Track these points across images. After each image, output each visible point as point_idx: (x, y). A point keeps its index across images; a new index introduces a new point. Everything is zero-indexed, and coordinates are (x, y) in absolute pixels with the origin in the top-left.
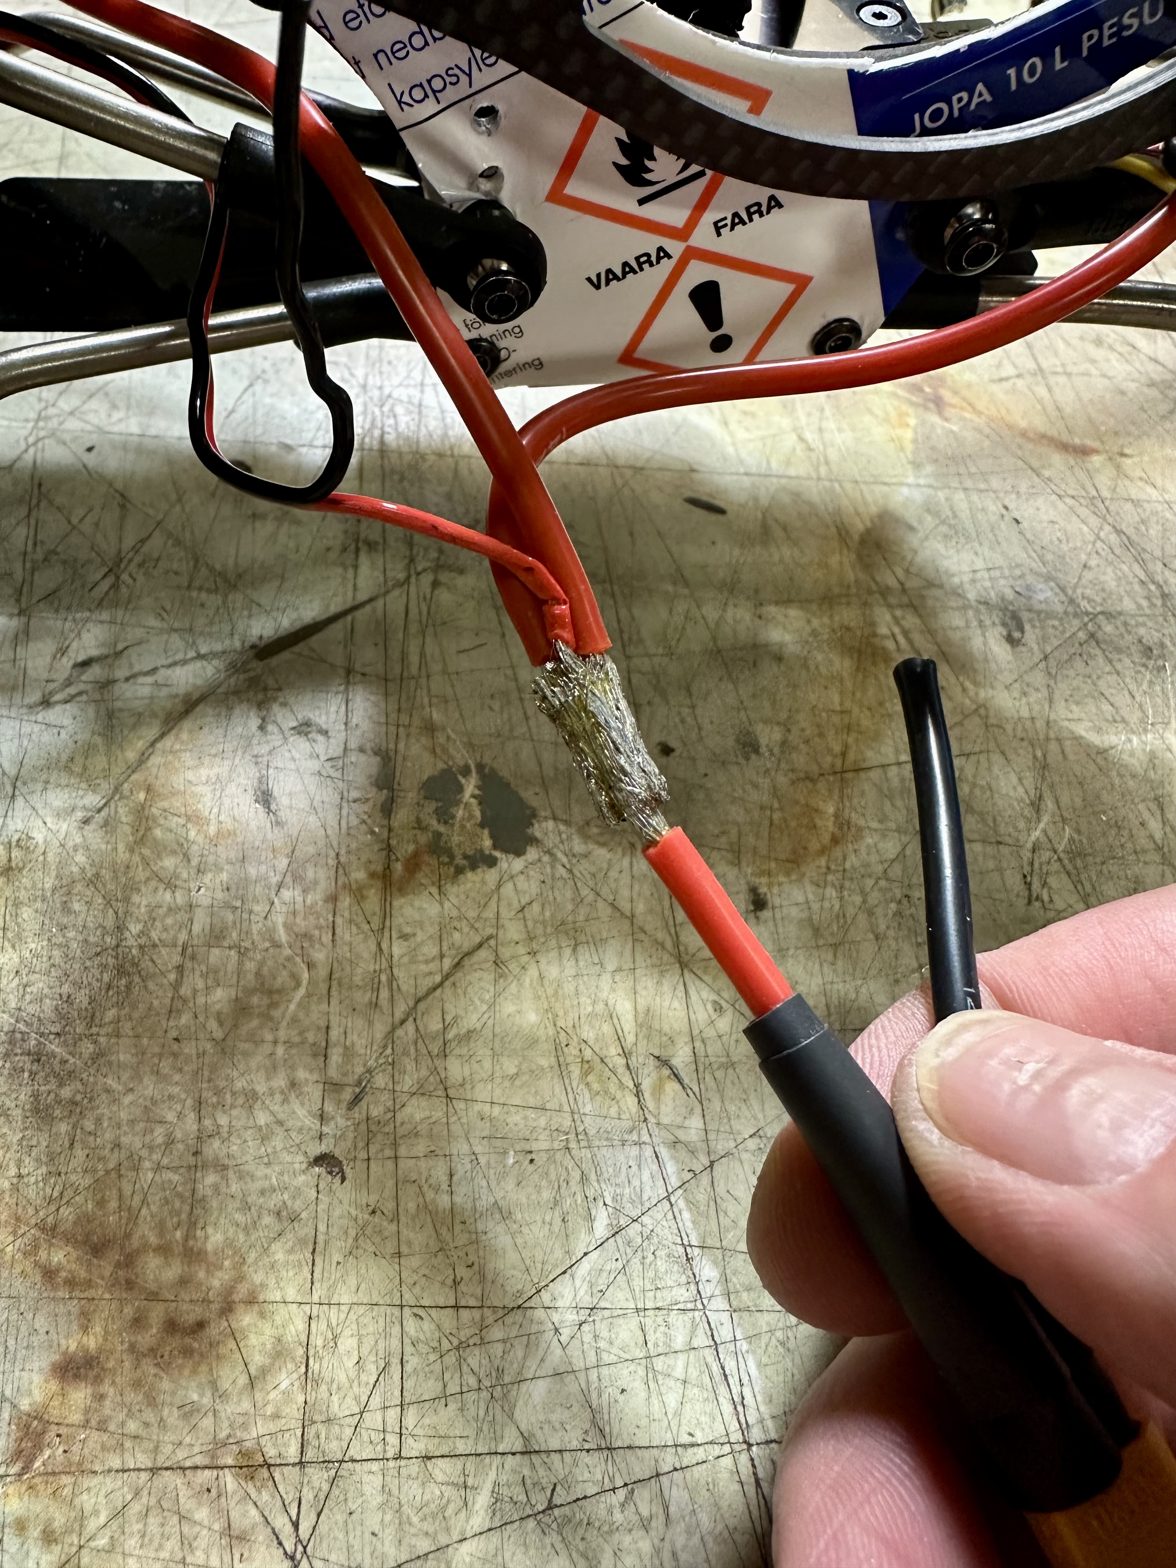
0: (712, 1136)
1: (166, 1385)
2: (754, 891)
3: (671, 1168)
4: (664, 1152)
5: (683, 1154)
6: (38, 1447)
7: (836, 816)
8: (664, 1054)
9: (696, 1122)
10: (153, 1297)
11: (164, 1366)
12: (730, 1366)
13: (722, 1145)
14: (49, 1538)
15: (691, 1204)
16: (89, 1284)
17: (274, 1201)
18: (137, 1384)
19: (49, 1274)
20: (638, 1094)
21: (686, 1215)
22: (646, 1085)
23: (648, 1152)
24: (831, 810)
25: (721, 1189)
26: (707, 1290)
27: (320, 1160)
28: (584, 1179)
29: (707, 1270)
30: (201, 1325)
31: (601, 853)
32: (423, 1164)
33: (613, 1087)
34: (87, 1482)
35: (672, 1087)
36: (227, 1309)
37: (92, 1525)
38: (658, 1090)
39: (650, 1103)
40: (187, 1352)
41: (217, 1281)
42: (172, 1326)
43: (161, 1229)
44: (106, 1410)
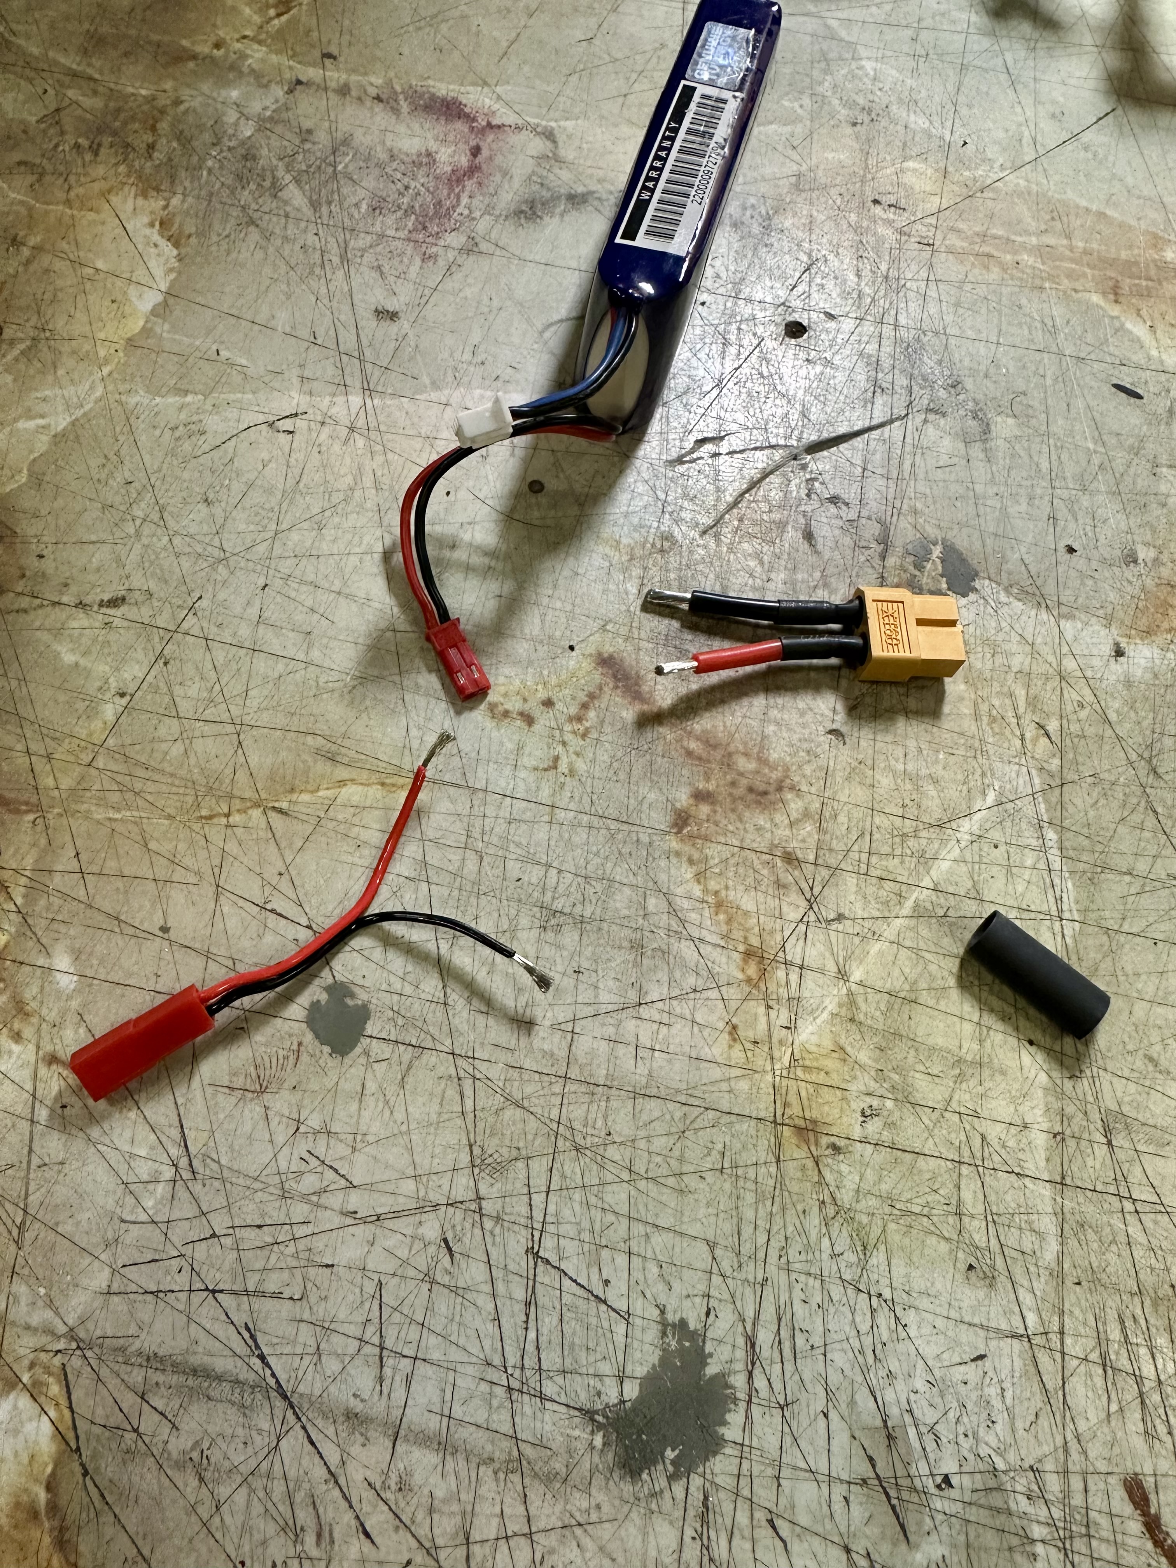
0: (1065, 771)
1: (747, 814)
2: (1117, 644)
3: (1037, 781)
4: (1034, 772)
5: (1045, 776)
6: (685, 825)
8: (1042, 723)
9: (1056, 762)
10: (741, 774)
11: (747, 806)
12: (1057, 882)
13: (1070, 776)
14: (691, 861)
15: (1046, 801)
17: (805, 745)
18: (733, 810)
19: (690, 753)
20: (1023, 739)
21: (1042, 806)
22: (1028, 735)
23: (1024, 769)
25: (1066, 798)
26: (1049, 844)
27: (831, 732)
28: (983, 774)
29: (1051, 835)
30: (765, 793)
31: (1018, 605)
32: (890, 747)
33: (1007, 732)
34: (708, 844)
35: (1044, 740)
36: (780, 789)
37: (712, 862)
38: (1035, 740)
39: (1029, 746)
40: (759, 803)
41: (775, 775)
42: (751, 790)
43: (746, 746)
44: (718, 817)
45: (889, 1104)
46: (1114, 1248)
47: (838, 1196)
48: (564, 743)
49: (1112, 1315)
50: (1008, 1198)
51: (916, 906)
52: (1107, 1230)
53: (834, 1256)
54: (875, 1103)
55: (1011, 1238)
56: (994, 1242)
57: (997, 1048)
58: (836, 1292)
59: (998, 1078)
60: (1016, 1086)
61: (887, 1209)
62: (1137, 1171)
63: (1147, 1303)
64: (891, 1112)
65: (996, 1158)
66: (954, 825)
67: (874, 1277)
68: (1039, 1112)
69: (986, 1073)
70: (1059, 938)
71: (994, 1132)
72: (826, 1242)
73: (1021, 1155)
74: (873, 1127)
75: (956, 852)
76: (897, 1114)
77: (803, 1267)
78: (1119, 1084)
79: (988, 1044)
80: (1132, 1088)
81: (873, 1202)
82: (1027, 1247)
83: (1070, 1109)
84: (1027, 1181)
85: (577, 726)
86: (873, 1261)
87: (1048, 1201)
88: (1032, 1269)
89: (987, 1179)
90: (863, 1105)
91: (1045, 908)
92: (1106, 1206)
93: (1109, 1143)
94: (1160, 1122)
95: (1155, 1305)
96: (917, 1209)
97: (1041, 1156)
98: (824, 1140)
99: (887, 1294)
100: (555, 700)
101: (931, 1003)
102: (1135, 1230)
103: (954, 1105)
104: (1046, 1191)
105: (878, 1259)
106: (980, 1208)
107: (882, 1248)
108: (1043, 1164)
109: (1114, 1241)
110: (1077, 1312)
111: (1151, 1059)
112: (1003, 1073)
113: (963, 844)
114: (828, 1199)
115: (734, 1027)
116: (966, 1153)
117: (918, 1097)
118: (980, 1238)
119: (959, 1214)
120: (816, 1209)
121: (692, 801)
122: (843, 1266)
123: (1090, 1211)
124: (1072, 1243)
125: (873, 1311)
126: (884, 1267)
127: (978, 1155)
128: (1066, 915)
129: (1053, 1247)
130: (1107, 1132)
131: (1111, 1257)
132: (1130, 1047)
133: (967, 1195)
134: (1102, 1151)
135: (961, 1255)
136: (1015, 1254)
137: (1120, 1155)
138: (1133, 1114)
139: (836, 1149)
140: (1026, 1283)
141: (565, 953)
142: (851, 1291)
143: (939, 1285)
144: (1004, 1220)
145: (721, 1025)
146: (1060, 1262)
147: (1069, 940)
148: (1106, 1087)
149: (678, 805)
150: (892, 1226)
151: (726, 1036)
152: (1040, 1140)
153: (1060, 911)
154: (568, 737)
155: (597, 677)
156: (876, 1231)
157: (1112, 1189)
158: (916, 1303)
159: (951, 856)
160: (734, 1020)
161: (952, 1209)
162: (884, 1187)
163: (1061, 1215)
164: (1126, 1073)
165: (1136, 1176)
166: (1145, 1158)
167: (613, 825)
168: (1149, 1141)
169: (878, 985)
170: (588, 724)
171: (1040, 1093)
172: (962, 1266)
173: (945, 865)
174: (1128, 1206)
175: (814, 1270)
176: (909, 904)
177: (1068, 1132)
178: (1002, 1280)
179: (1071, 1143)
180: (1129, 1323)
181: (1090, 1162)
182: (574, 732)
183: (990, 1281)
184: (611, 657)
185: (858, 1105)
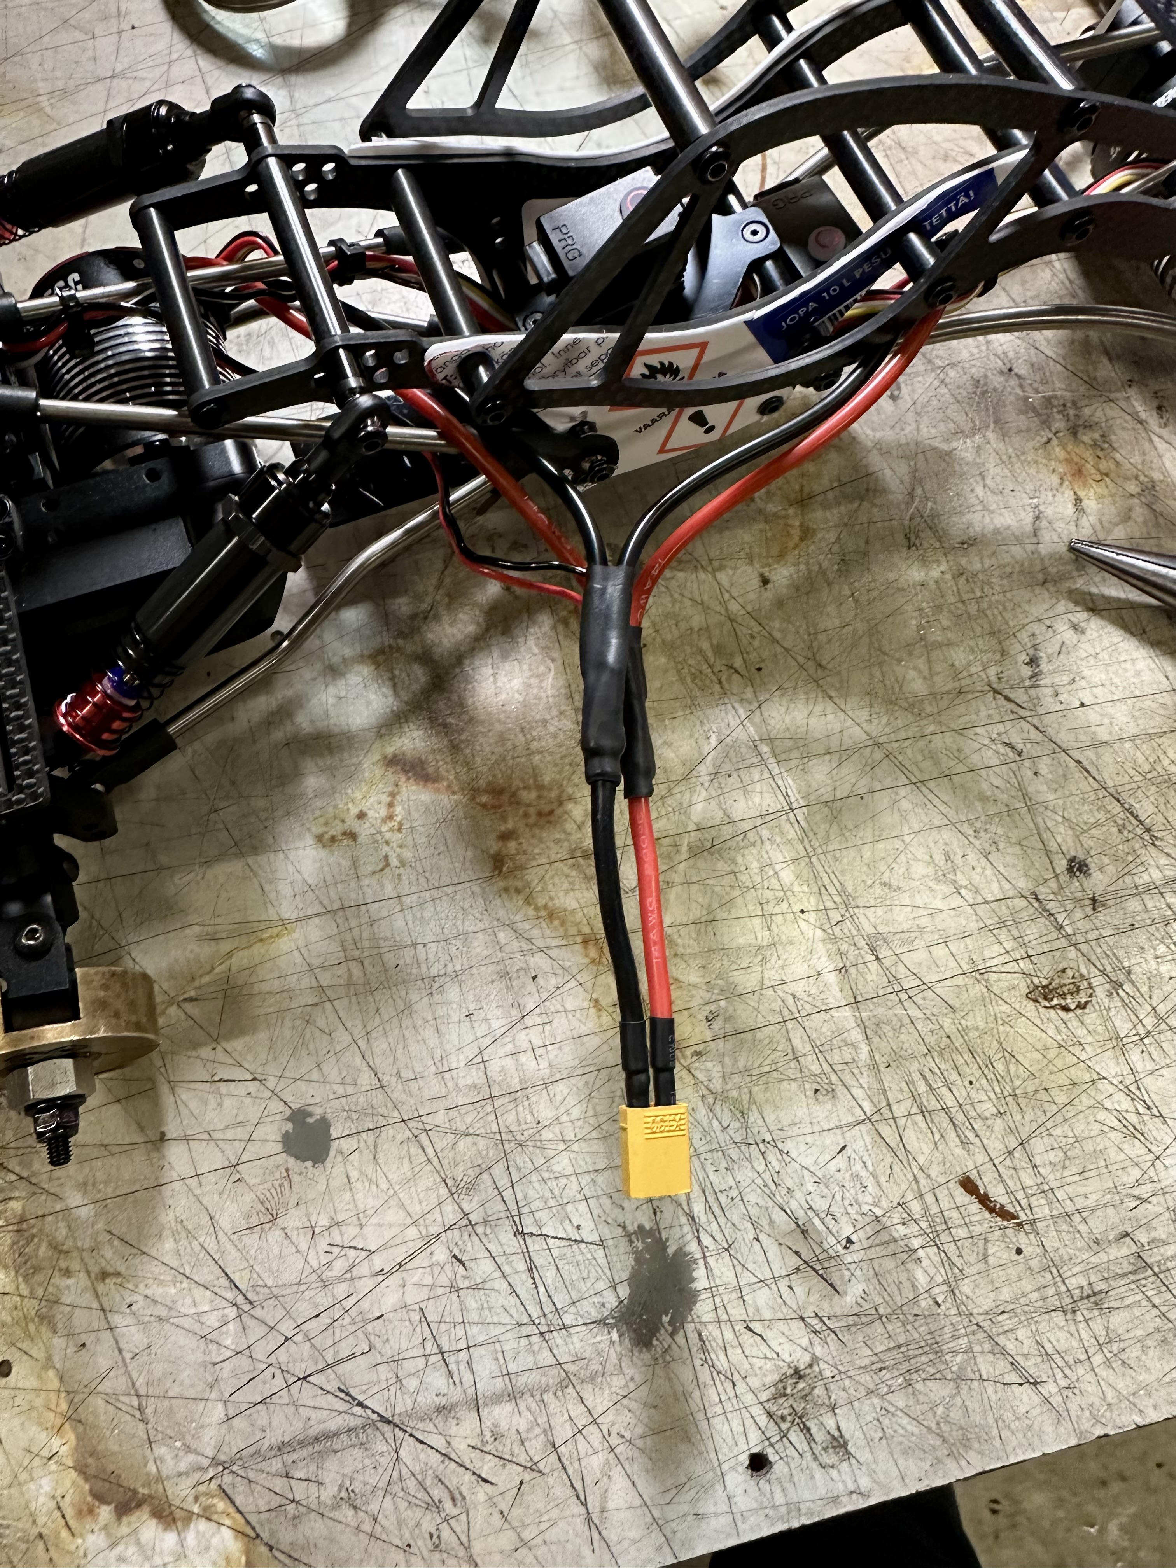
1: (545, 834)
2: (762, 575)
3: (741, 711)
4: (737, 705)
5: (746, 705)
6: (503, 865)
7: (801, 525)
8: (730, 663)
9: (750, 690)
10: (529, 805)
11: (542, 828)
12: (780, 783)
14: (517, 891)
15: (753, 724)
16: (500, 807)
17: (567, 761)
18: (533, 836)
19: (484, 806)
20: (720, 683)
21: (752, 729)
22: (723, 679)
23: (729, 706)
24: (797, 523)
25: (766, 715)
26: (765, 757)
28: (702, 724)
29: (765, 749)
30: (551, 812)
31: (681, 575)
33: (708, 682)
34: (525, 872)
35: (736, 677)
36: (561, 804)
37: (533, 885)
38: (729, 680)
39: (727, 686)
40: (549, 822)
41: (553, 794)
42: (540, 814)
43: (522, 780)
44: (525, 846)
45: (723, 1003)
46: (903, 1030)
47: (711, 1086)
48: (387, 843)
49: (916, 1076)
50: (824, 1030)
51: (690, 848)
52: (895, 1020)
53: (725, 1129)
54: (713, 1007)
55: (836, 1058)
56: (825, 1066)
57: (783, 928)
58: (734, 1153)
59: (789, 948)
60: (803, 948)
61: (748, 1079)
62: (901, 969)
63: (935, 1055)
64: (726, 1010)
65: (807, 1007)
66: (695, 773)
67: (755, 1130)
68: (824, 959)
69: (780, 948)
70: (796, 825)
71: (799, 988)
72: (715, 1123)
73: (823, 996)
74: (718, 1025)
75: (704, 794)
76: (731, 1009)
77: (707, 1148)
78: (870, 913)
79: (774, 927)
80: (880, 912)
81: (737, 1079)
82: (848, 1058)
83: (844, 947)
84: (832, 1012)
85: (390, 824)
86: (751, 1120)
87: (852, 1020)
88: (856, 1071)
89: (806, 1025)
90: (706, 1013)
91: (779, 807)
92: (890, 1004)
93: (877, 958)
94: (905, 927)
95: (941, 1054)
96: (767, 1069)
97: (835, 990)
98: (689, 1052)
99: (768, 1138)
100: (365, 810)
101: (725, 915)
102: (914, 1012)
103: (767, 983)
104: (847, 1012)
105: (754, 1117)
106: (808, 1047)
107: (754, 1107)
108: (839, 994)
109: (902, 1026)
110: (894, 1086)
111: (885, 884)
112: (791, 943)
113: (706, 785)
114: (706, 1092)
115: (597, 1001)
116: (786, 1013)
117: (740, 990)
118: (815, 1068)
119: (796, 1058)
120: (700, 1103)
121: (500, 844)
122: (732, 1133)
123: (880, 1011)
124: (876, 1040)
125: (763, 1154)
126: (760, 1122)
127: (795, 1010)
128: (795, 806)
129: (864, 1048)
130: (873, 950)
131: (903, 1037)
132: (869, 883)
133: (796, 1042)
134: (874, 966)
135: (807, 1086)
136: (840, 1067)
137: (887, 963)
138: (886, 930)
139: (698, 1054)
140: (855, 1083)
141: (455, 1006)
142: (744, 1148)
143: (800, 1113)
144: (826, 1047)
145: (586, 1004)
146: (872, 1057)
147: (803, 823)
148: (862, 919)
149: (492, 852)
150: (755, 1089)
151: (593, 1010)
152: (831, 978)
153: (790, 804)
154: (388, 836)
155: (391, 776)
156: (746, 1097)
157: (890, 990)
158: (790, 1133)
159: (701, 798)
160: (595, 996)
161: (790, 1056)
162: (741, 1064)
163: (862, 1025)
164: (872, 903)
165: (901, 972)
166: (902, 957)
167: (450, 890)
168: (903, 943)
169: (685, 921)
170: (399, 818)
171: (821, 945)
172: (810, 1093)
173: (699, 807)
174: (903, 996)
175: (715, 1146)
176: (684, 848)
177: (848, 964)
178: (840, 1090)
179: (853, 971)
180: (928, 1075)
181: (869, 977)
182: (391, 830)
183: (832, 1092)
184: (395, 756)
185: (701, 1016)
